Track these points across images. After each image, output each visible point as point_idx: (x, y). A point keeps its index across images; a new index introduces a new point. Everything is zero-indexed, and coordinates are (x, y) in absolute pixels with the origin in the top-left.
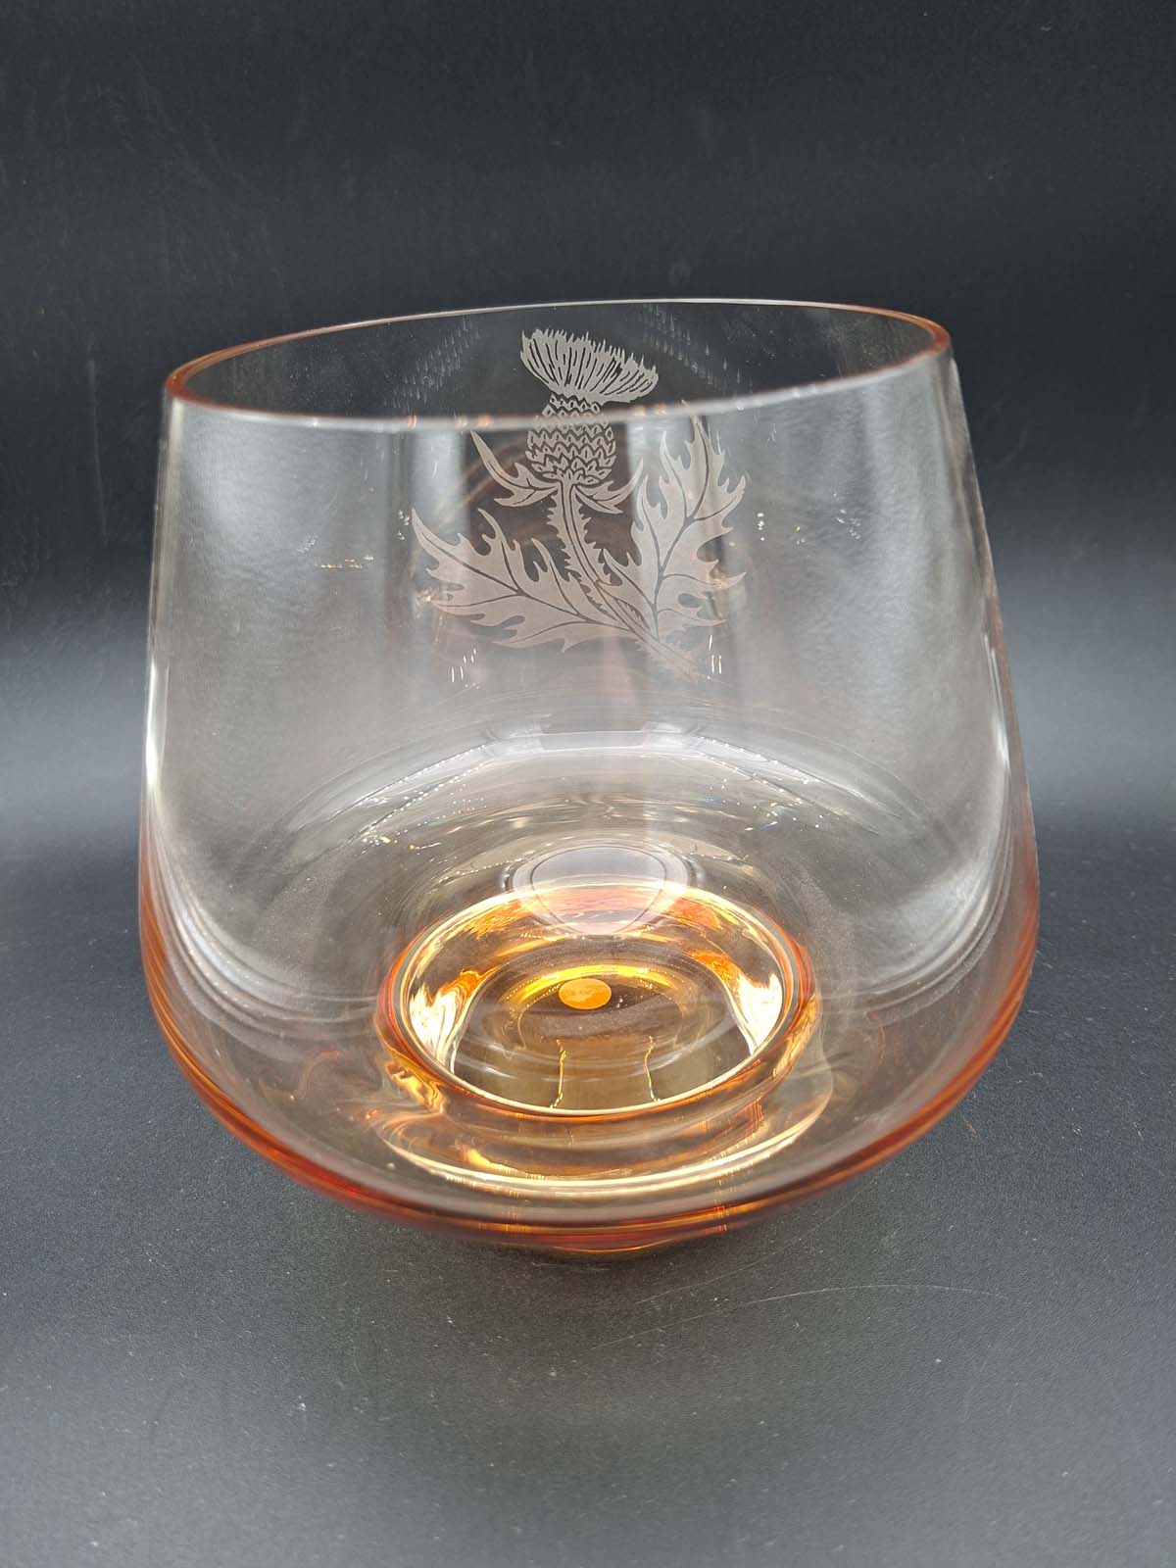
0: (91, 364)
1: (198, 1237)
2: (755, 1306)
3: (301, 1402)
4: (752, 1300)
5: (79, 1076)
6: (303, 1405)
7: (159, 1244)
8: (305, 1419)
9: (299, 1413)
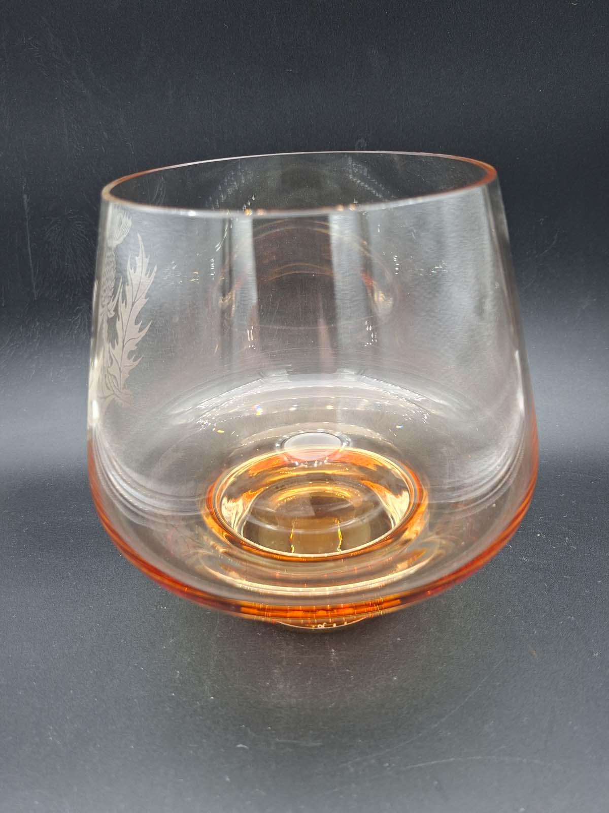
0: (25, 197)
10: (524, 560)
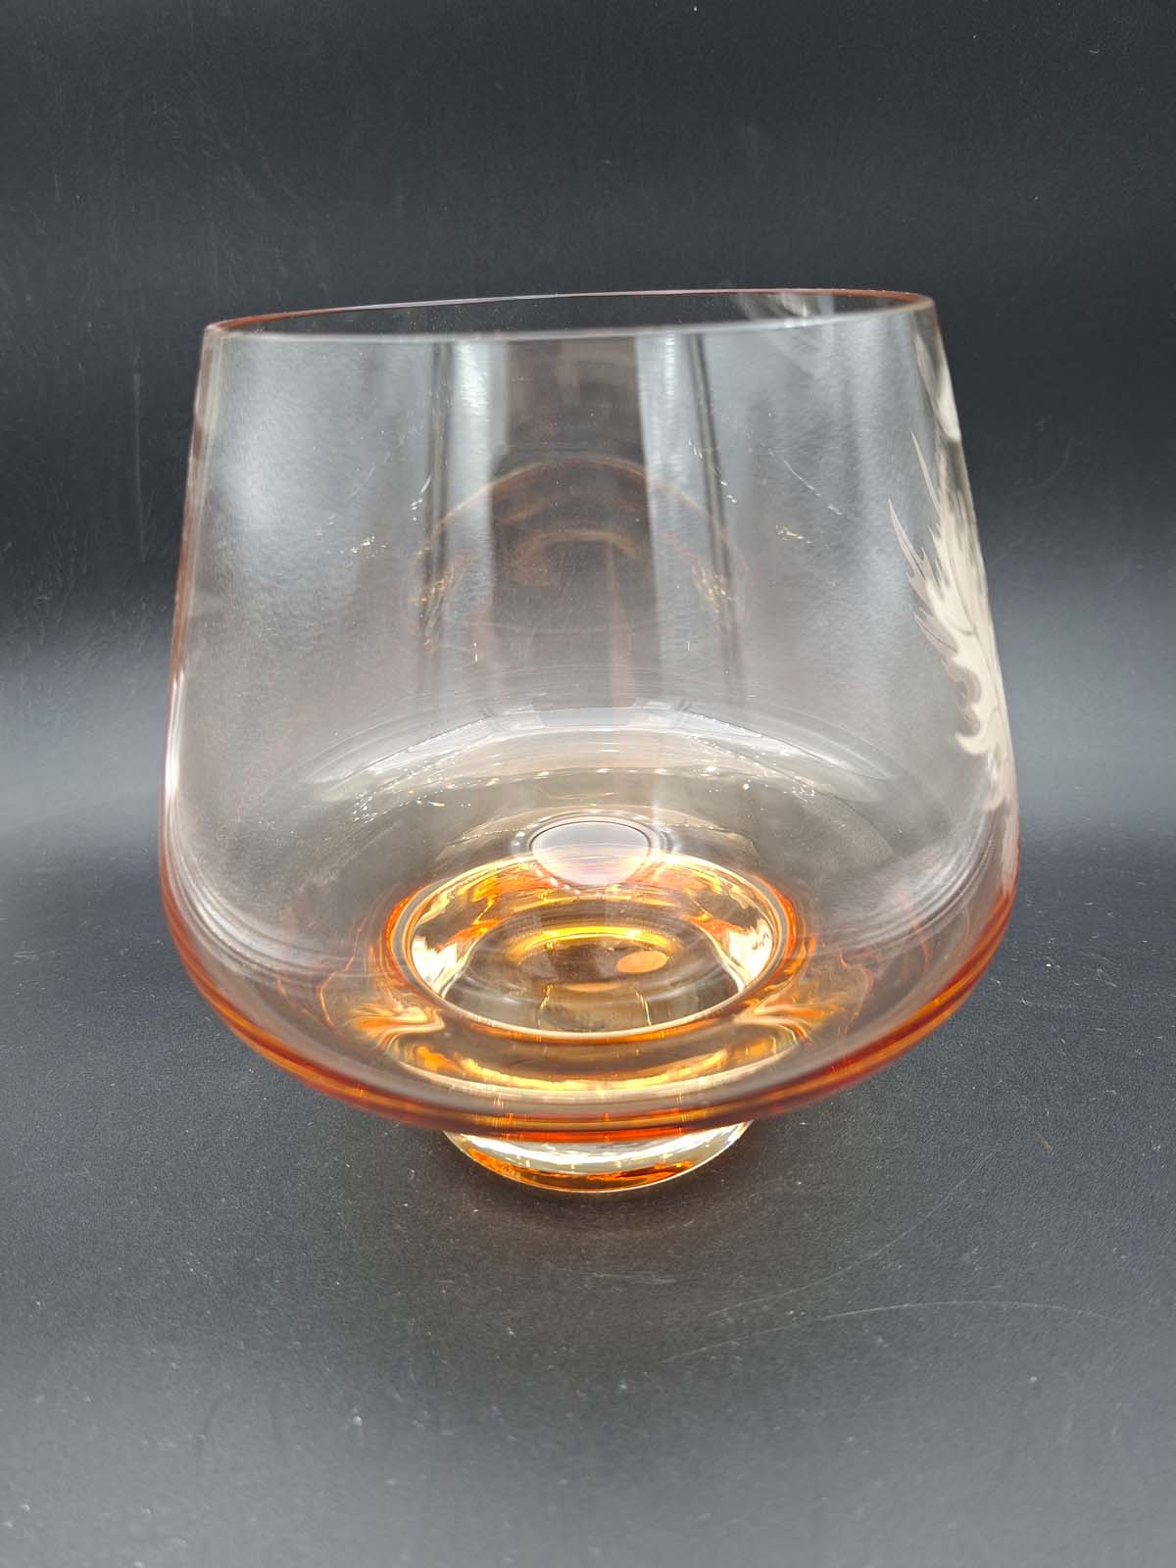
0: (137, 377)
1: (241, 1247)
2: (834, 1321)
3: (357, 1415)
4: (830, 1314)
5: (113, 1085)
6: (359, 1419)
7: (201, 1254)
8: (361, 1433)
9: (355, 1427)
10: (1023, 1003)
